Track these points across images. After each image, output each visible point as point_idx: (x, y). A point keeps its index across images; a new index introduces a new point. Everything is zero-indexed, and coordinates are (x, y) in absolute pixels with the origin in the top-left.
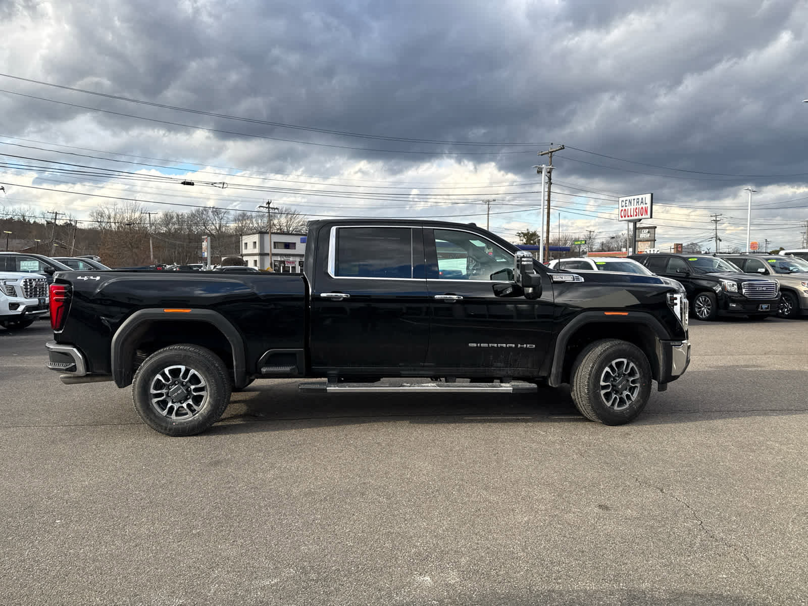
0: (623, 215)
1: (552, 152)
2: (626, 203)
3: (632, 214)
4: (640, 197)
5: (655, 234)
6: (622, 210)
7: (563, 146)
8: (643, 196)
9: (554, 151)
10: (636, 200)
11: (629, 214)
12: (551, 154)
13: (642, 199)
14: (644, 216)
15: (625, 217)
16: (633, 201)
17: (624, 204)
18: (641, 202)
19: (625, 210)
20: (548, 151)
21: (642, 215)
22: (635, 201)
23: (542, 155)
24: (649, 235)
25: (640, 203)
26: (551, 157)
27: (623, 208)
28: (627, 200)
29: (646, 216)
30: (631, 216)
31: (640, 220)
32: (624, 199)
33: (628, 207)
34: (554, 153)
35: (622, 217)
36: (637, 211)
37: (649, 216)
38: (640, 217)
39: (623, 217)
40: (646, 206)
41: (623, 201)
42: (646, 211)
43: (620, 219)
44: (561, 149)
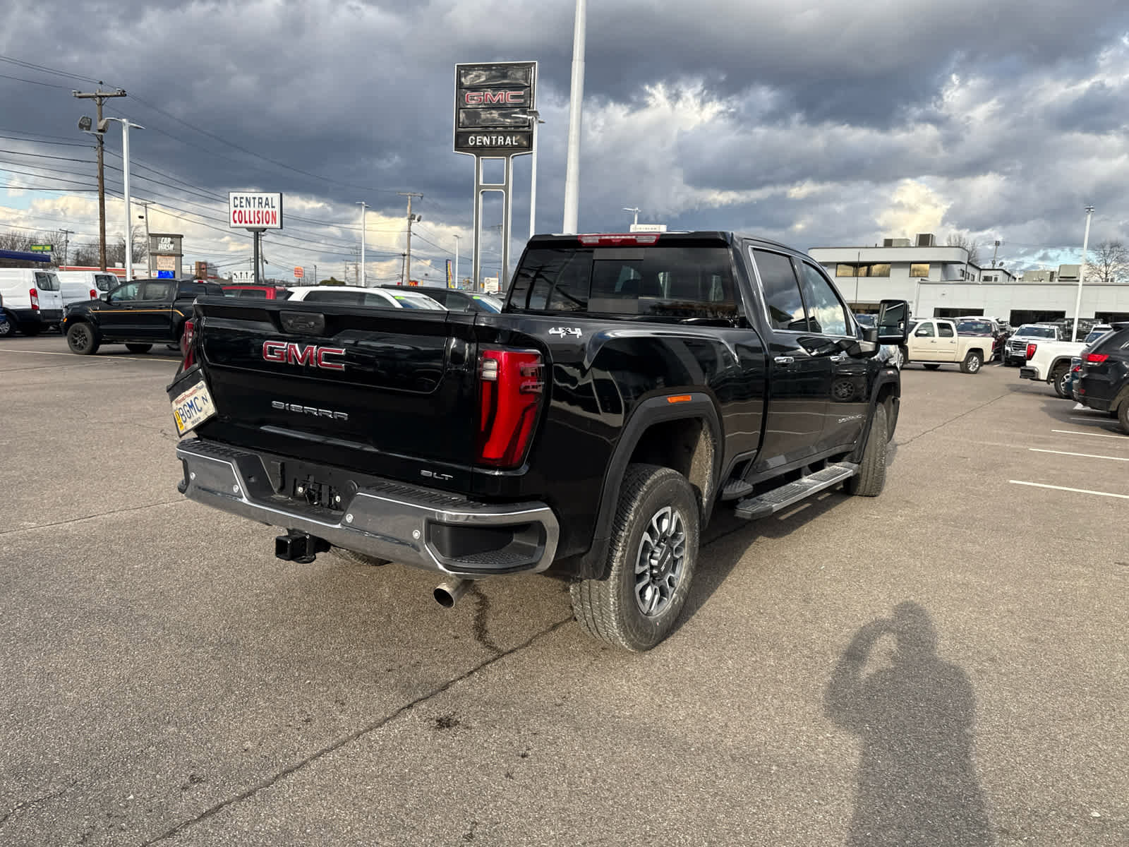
0: (236, 218)
1: (103, 96)
2: (241, 202)
3: (252, 219)
4: (264, 196)
5: (181, 245)
6: (235, 212)
7: (124, 91)
8: (269, 195)
9: (106, 96)
10: (257, 199)
11: (247, 219)
12: (101, 100)
13: (267, 199)
14: (270, 225)
15: (241, 222)
16: (252, 201)
17: (237, 202)
18: (266, 204)
19: (240, 212)
20: (94, 94)
21: (268, 223)
22: (257, 201)
23: (80, 97)
24: (172, 246)
25: (263, 205)
26: (100, 104)
27: (238, 209)
28: (243, 198)
29: (274, 225)
30: (251, 222)
31: (264, 230)
32: (239, 195)
33: (244, 208)
34: (106, 98)
35: (235, 222)
36: (260, 215)
37: (278, 225)
38: (265, 225)
39: (238, 222)
40: (274, 210)
41: (235, 198)
42: (274, 218)
43: (233, 224)
44: (121, 95)
